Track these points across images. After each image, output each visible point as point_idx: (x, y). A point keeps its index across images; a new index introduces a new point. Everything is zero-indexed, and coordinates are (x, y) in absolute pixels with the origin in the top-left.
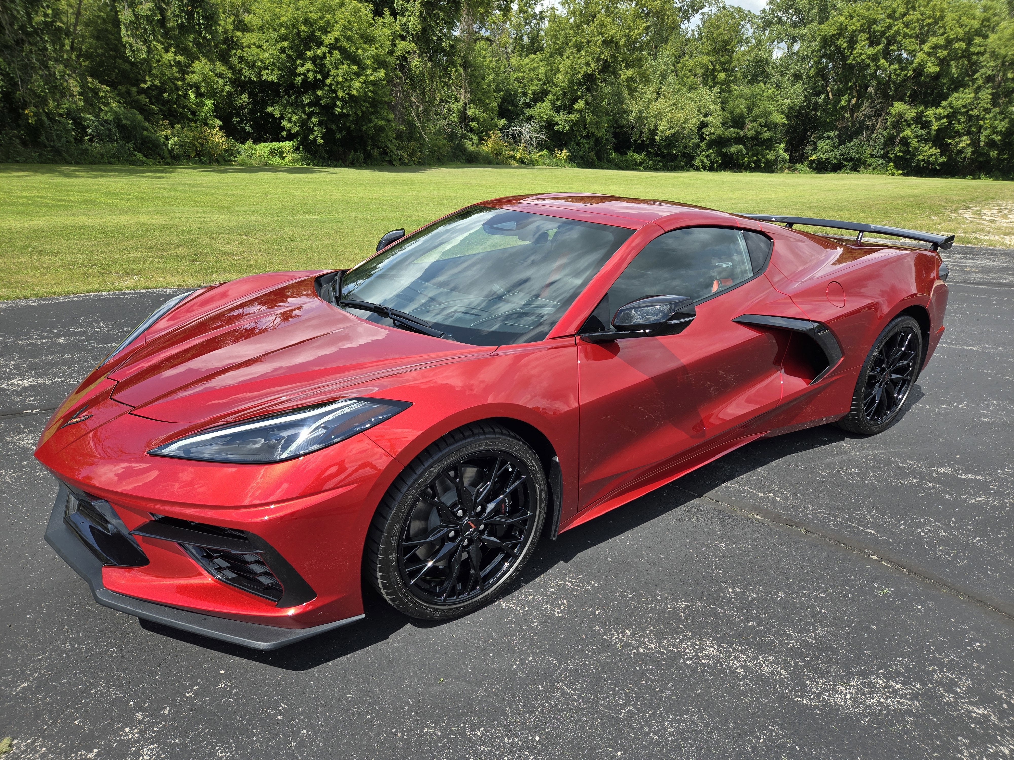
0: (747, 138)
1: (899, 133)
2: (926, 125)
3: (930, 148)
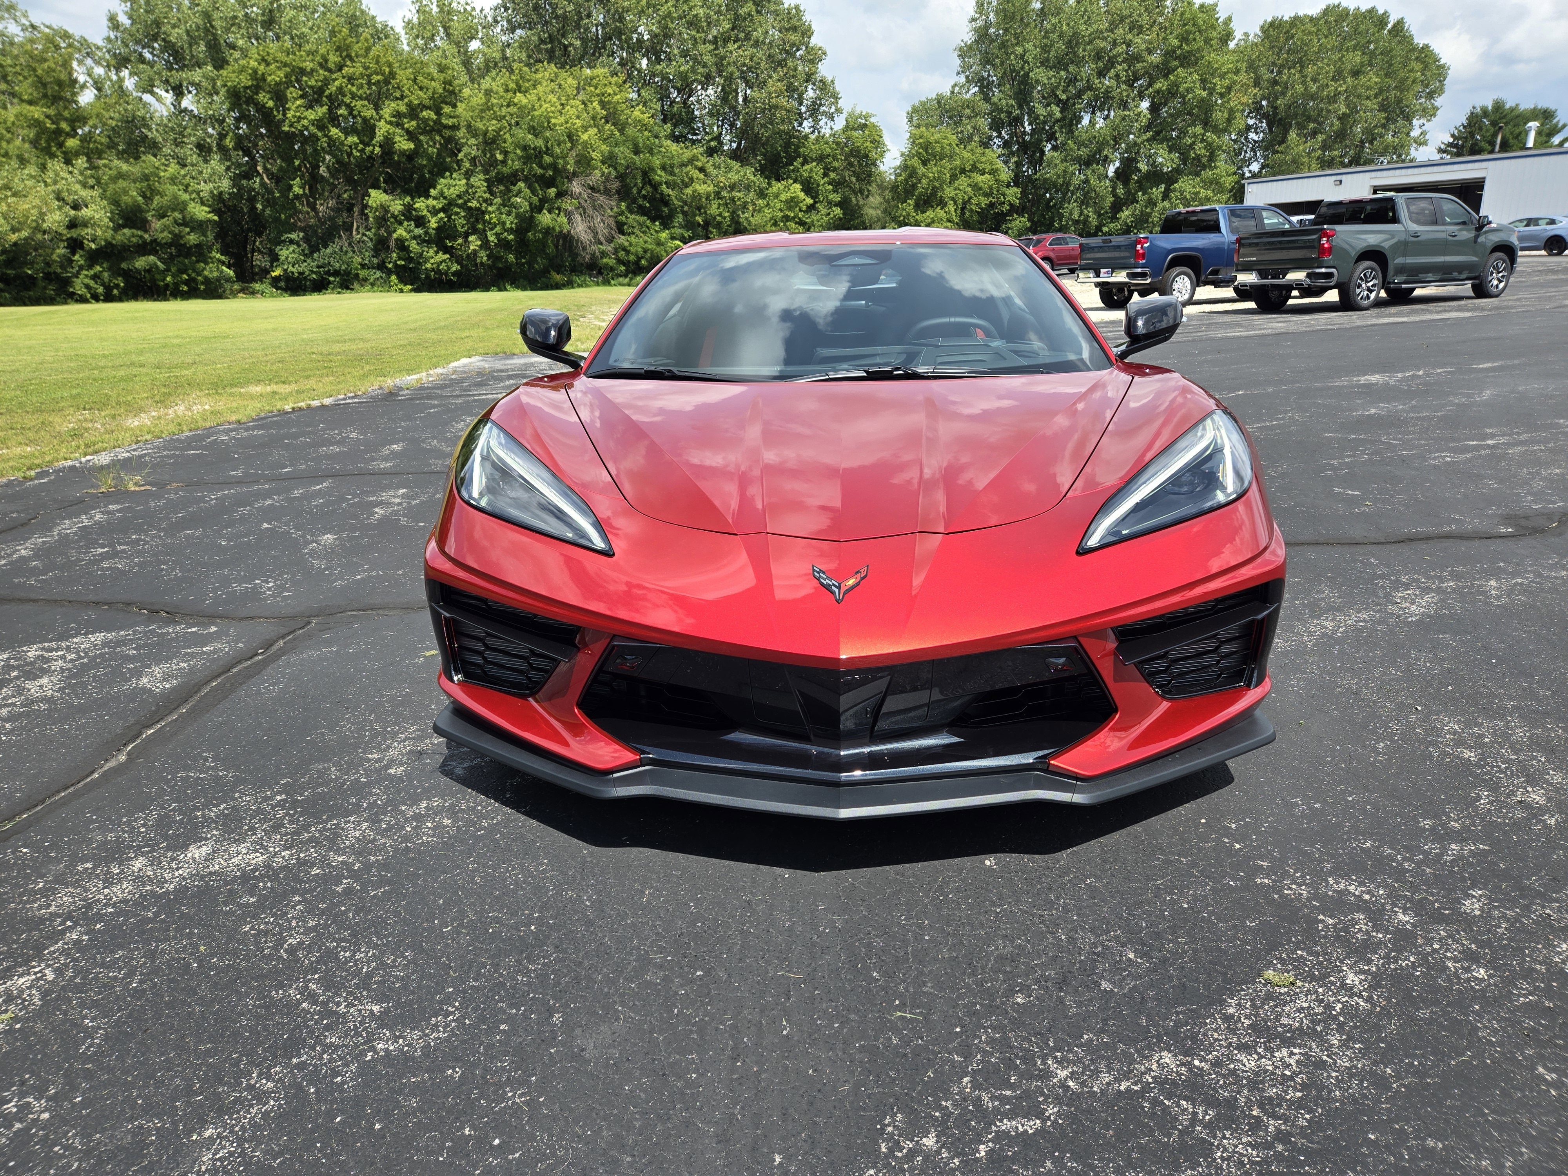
0: (159, 244)
1: (390, 234)
2: (420, 222)
3: (437, 253)
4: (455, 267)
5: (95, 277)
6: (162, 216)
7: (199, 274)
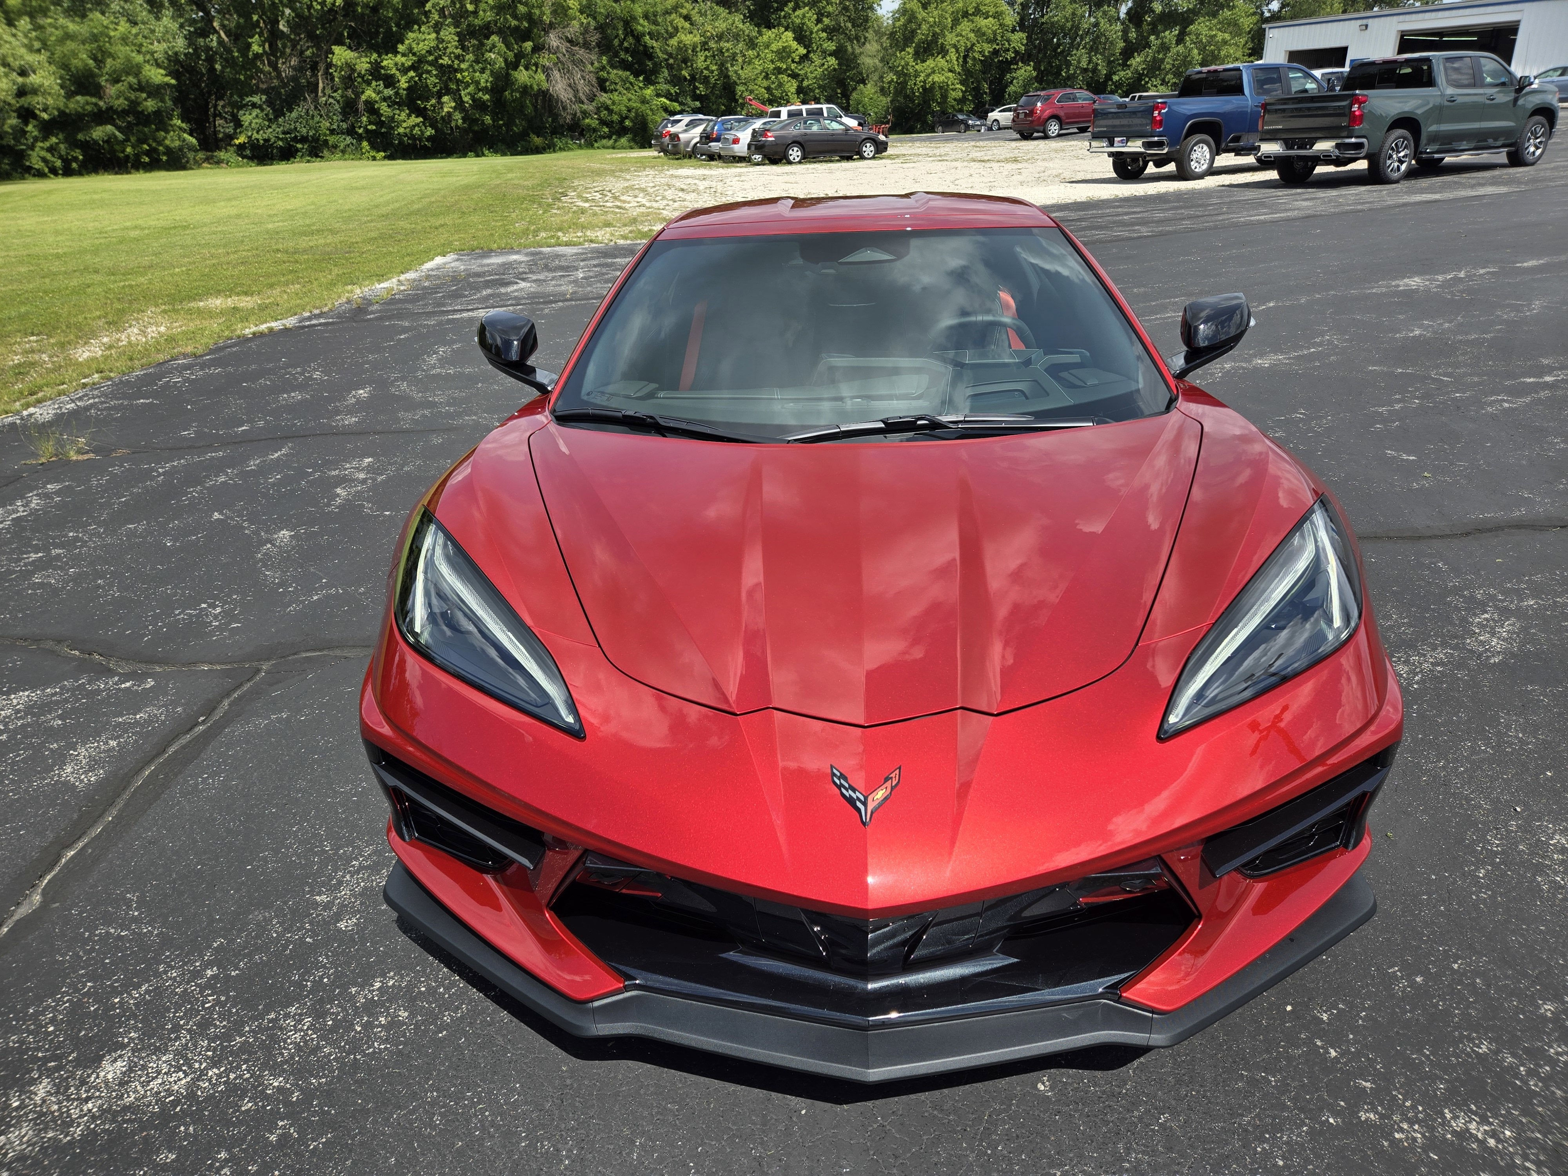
0: (115, 112)
1: (358, 95)
2: (390, 82)
3: (409, 116)
4: (430, 132)
5: (51, 149)
6: (117, 81)
7: (160, 143)
